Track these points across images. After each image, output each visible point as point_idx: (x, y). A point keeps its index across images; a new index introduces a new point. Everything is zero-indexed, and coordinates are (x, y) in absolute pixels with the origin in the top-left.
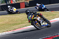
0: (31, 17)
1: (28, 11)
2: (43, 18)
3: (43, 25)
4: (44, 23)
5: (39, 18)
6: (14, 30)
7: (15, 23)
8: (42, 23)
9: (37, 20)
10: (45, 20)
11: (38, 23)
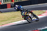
0: (25, 13)
2: (33, 14)
3: (34, 20)
4: (34, 18)
5: (30, 14)
6: (2, 25)
7: (3, 20)
8: (33, 18)
9: (29, 16)
10: (35, 16)
11: (29, 18)
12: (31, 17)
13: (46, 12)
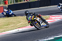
0: (31, 18)
1: (28, 12)
4: (43, 24)
9: (37, 21)
11: (38, 24)
12: (39, 23)
13: (50, 18)
